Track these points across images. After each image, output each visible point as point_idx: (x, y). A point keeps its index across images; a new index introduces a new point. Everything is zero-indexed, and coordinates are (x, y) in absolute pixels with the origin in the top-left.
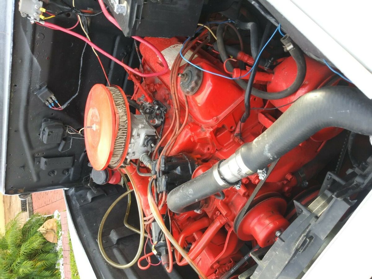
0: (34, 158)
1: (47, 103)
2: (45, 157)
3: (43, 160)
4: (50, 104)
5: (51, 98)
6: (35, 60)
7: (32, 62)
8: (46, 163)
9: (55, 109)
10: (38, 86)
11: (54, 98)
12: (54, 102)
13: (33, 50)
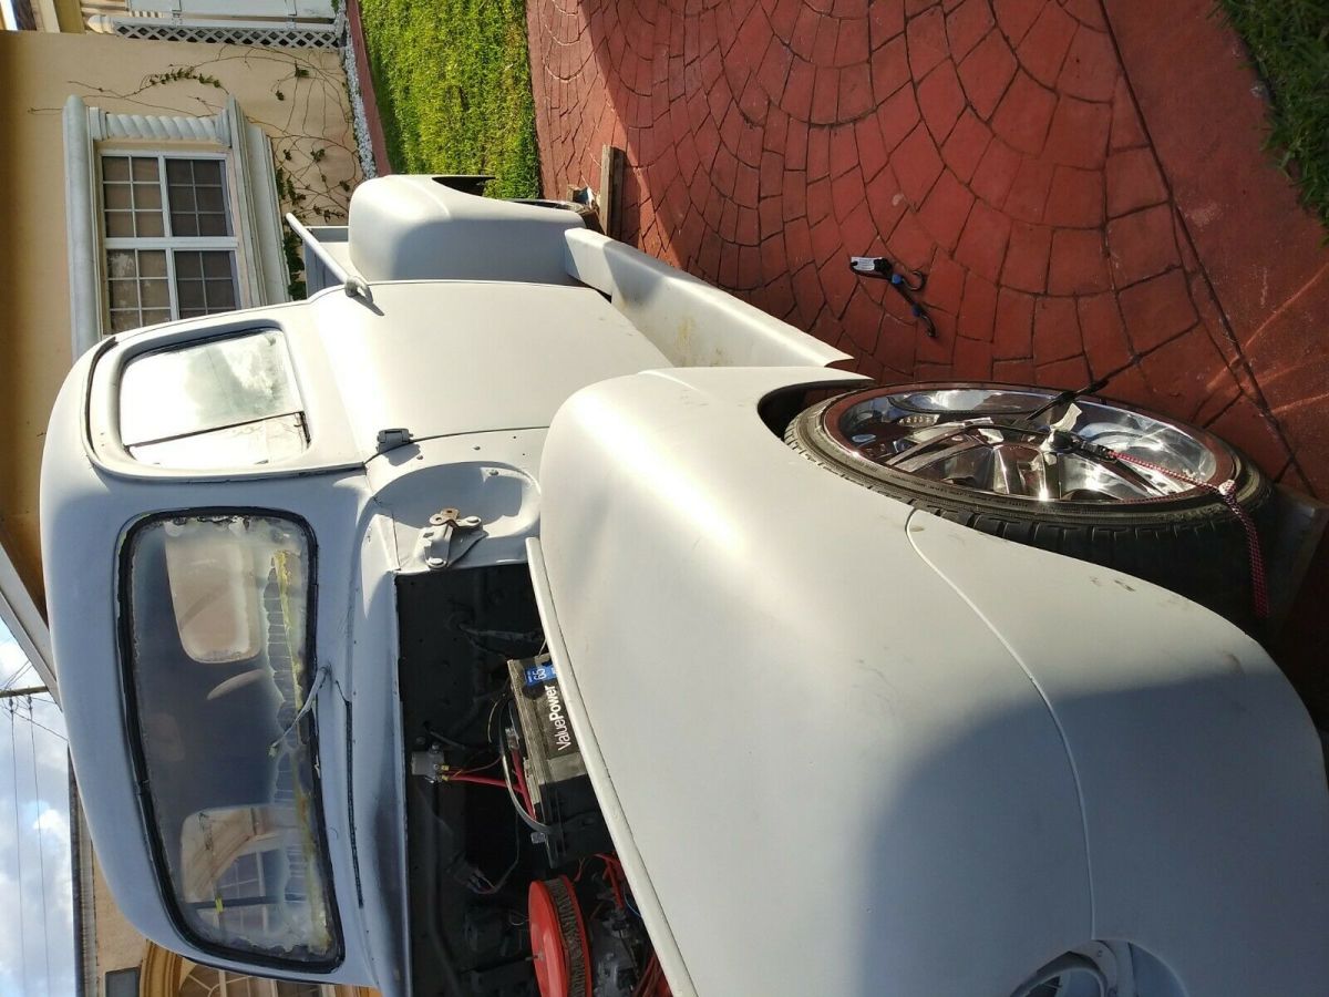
0: (458, 974)
1: (469, 885)
2: (478, 970)
3: (476, 976)
4: (475, 885)
5: (474, 874)
6: (442, 823)
7: (437, 826)
8: (480, 980)
9: (485, 892)
10: (451, 859)
11: (479, 873)
12: (480, 880)
13: (437, 812)
